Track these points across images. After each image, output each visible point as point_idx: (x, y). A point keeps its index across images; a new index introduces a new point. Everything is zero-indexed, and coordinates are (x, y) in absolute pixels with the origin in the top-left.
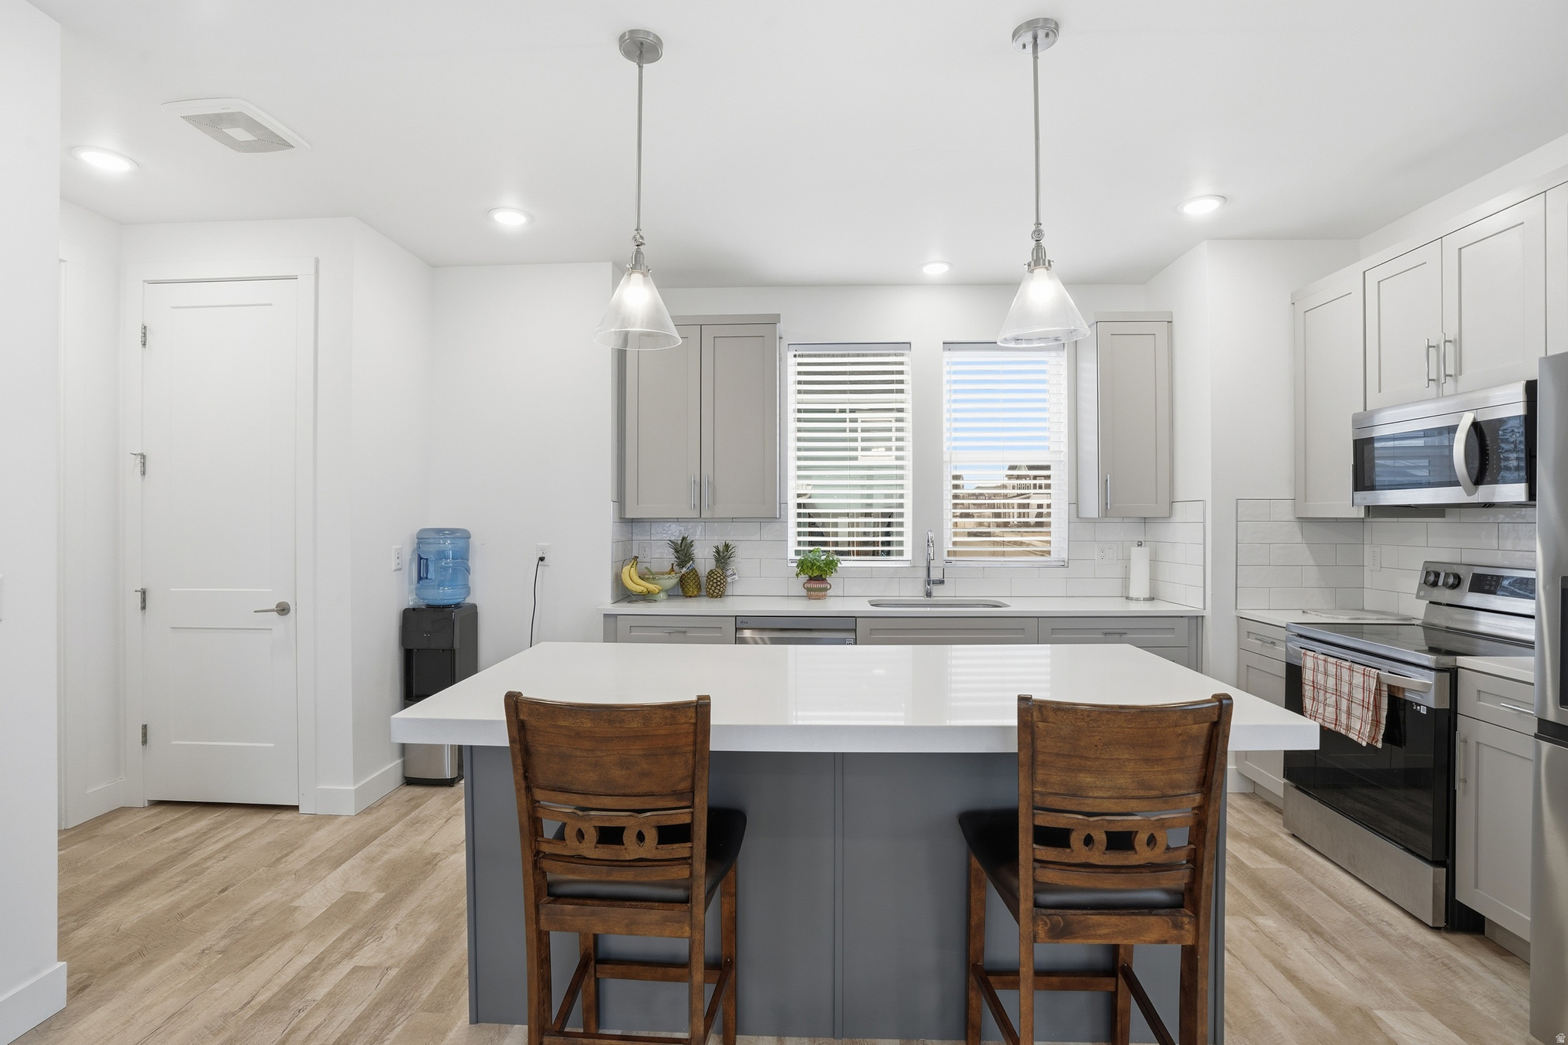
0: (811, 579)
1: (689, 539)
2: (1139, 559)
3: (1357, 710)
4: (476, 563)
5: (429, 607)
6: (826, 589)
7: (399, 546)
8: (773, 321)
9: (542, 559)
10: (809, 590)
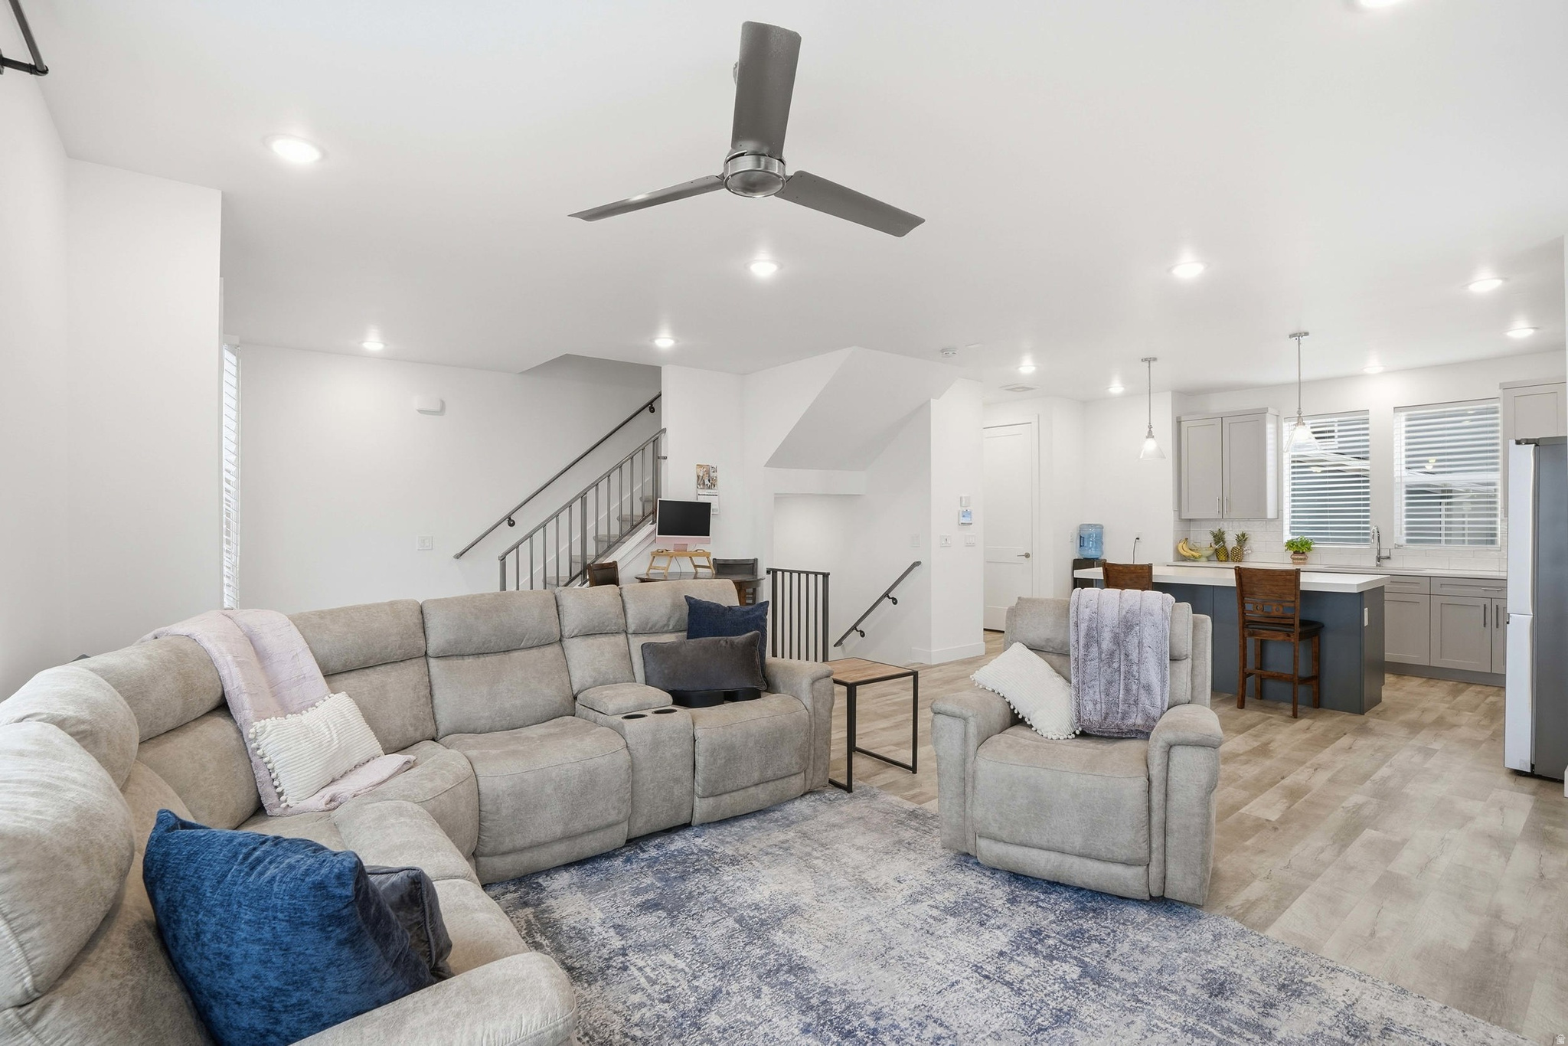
0: (1295, 553)
1: (1222, 530)
4: (1106, 539)
5: (1086, 559)
6: (1305, 559)
7: (1072, 533)
8: (1263, 412)
9: (1138, 539)
10: (1293, 559)
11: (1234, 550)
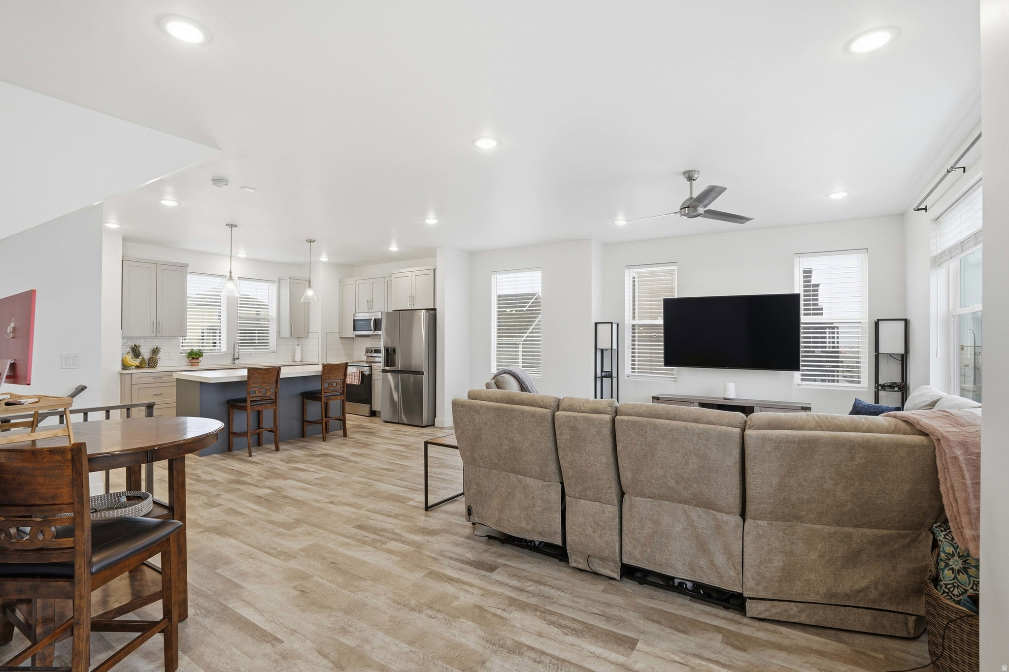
0: (193, 359)
2: (298, 350)
3: (356, 378)
6: (199, 362)
8: (185, 266)
10: (192, 363)
11: (150, 359)
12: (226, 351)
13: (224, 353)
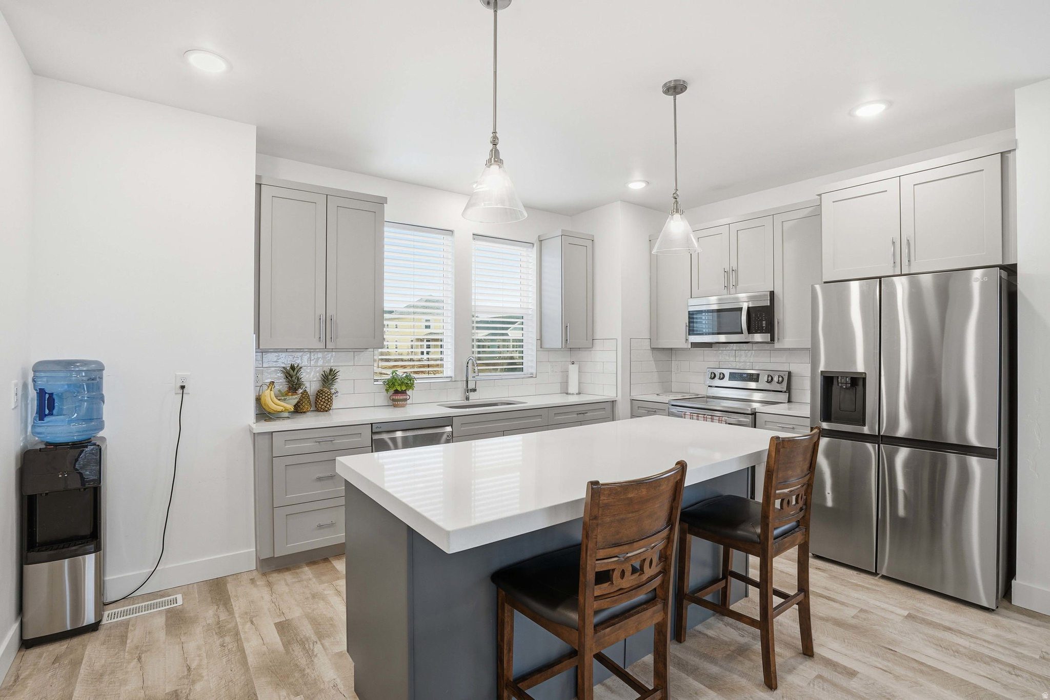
0: (395, 393)
1: (298, 365)
2: (573, 370)
6: (406, 400)
7: (16, 382)
8: (382, 202)
10: (393, 401)
11: (319, 394)
12: (453, 375)
13: (448, 380)
